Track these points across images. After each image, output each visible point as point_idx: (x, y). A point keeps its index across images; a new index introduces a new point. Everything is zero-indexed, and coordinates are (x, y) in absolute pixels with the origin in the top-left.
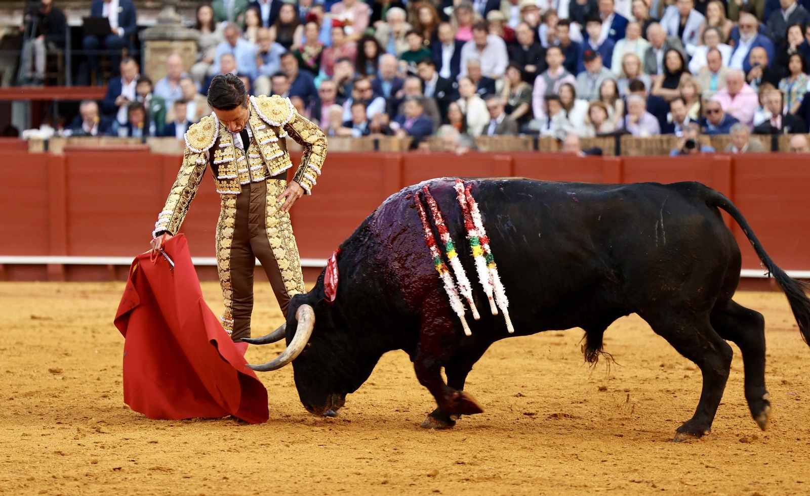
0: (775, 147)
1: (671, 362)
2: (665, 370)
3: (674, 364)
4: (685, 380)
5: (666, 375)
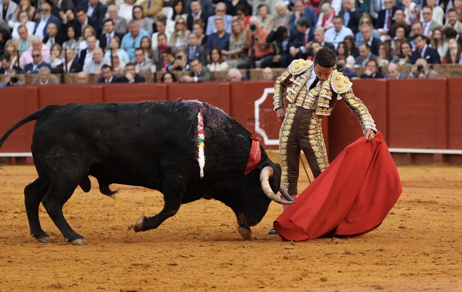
0: (62, 80)
1: (6, 209)
2: (2, 214)
3: (8, 210)
4: (14, 219)
5: (3, 216)
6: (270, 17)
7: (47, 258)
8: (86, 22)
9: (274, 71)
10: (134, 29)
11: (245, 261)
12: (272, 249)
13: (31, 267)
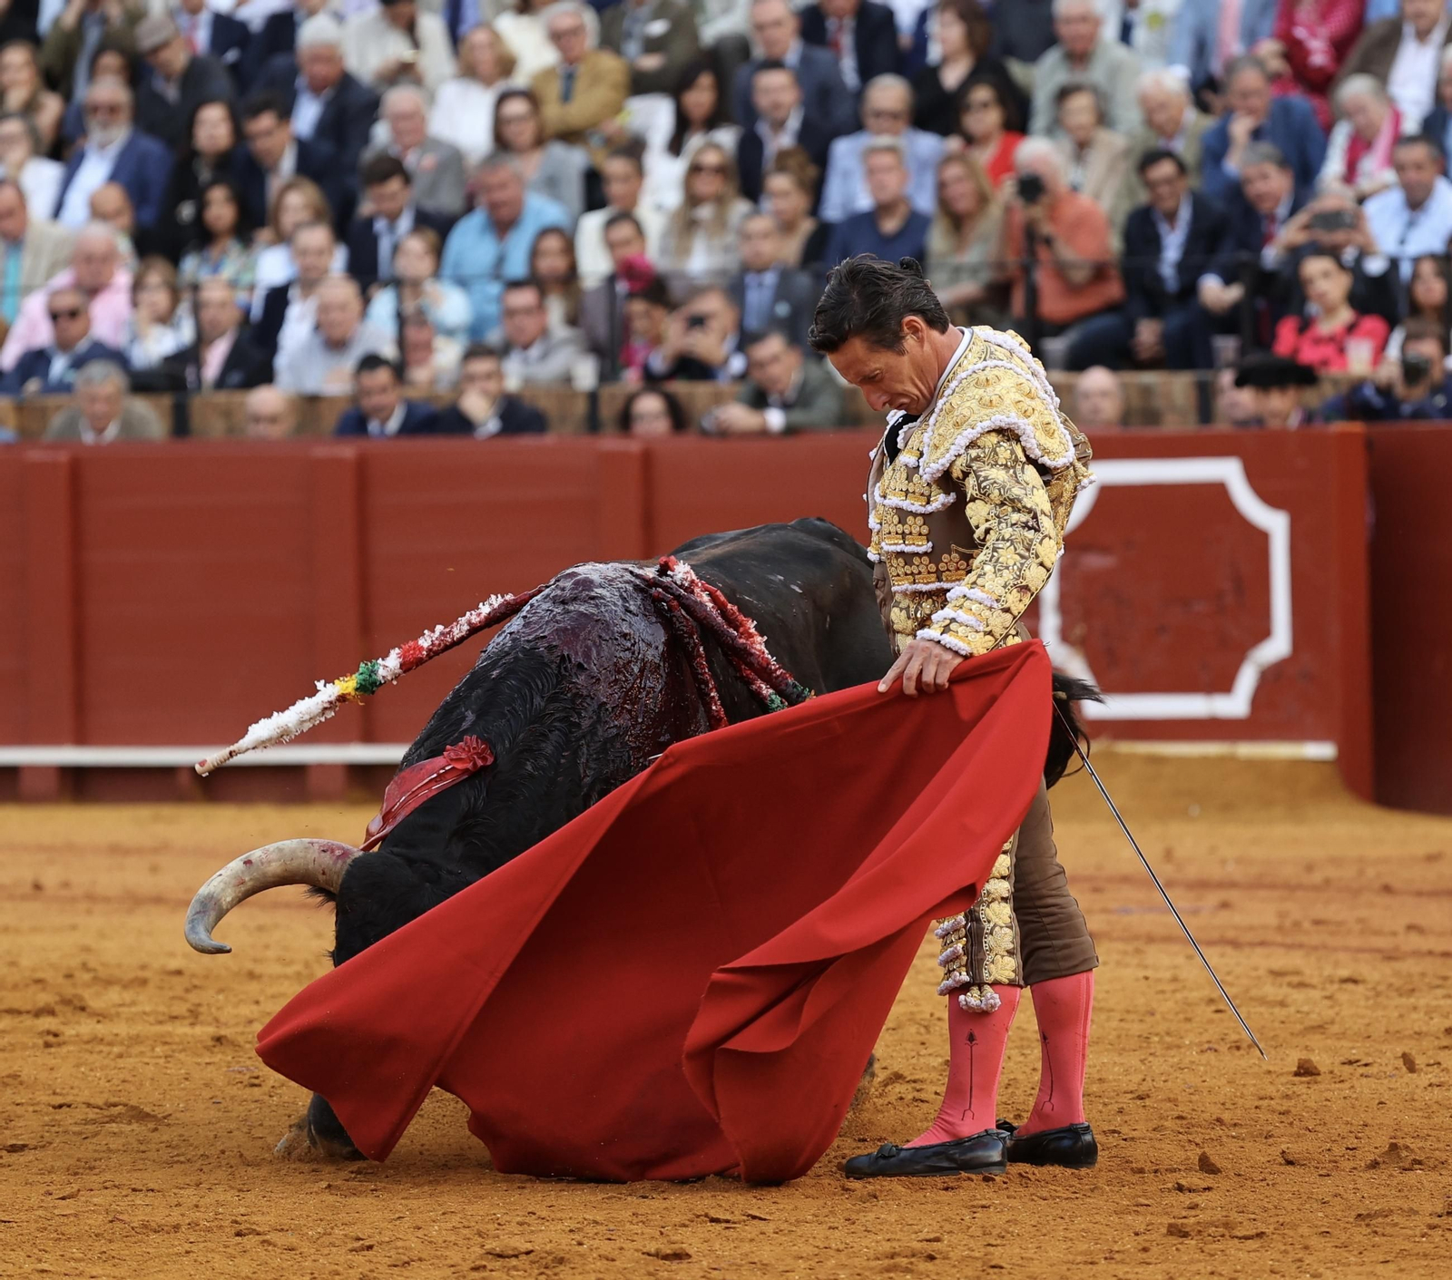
6: (1112, 142)
7: (111, 1222)
8: (288, 163)
9: (1125, 387)
10: (499, 196)
11: (994, 1243)
12: (1116, 1189)
13: (40, 1261)
